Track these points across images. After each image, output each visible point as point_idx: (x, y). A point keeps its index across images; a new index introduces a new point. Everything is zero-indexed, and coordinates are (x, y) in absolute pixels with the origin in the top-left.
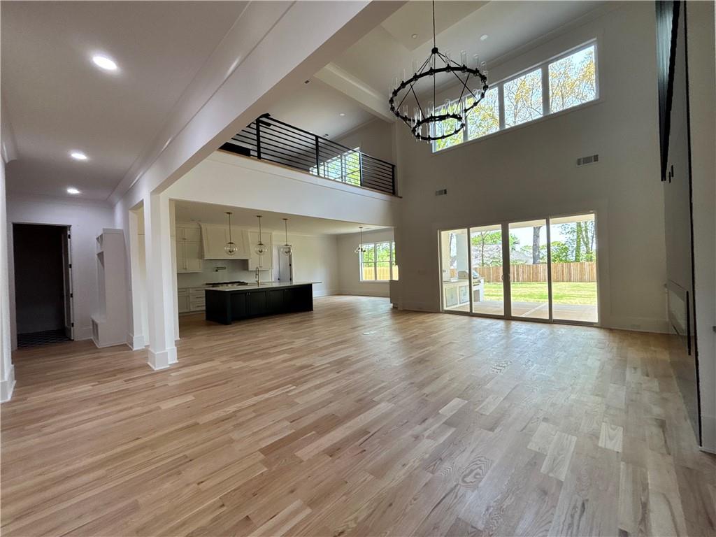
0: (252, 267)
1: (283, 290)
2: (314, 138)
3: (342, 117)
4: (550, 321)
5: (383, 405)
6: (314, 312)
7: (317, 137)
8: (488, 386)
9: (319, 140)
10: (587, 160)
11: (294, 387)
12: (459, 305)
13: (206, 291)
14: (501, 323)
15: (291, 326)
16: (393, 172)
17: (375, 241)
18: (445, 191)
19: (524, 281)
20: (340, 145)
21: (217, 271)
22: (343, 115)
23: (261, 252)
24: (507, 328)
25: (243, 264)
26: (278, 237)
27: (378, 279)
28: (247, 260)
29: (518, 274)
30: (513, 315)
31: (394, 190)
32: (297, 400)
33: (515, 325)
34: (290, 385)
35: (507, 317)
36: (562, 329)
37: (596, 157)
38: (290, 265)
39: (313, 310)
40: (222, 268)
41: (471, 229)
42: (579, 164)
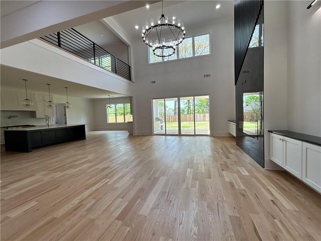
0: (38, 115)
1: (67, 129)
2: (92, 44)
3: (102, 37)
4: (195, 135)
5: (161, 178)
7: (94, 44)
8: (195, 161)
10: (207, 76)
11: (108, 180)
12: (157, 132)
13: (4, 131)
14: (177, 138)
15: (78, 148)
16: (130, 69)
17: (116, 103)
18: (155, 82)
19: (172, 122)
20: (106, 51)
21: (9, 118)
22: (102, 35)
23: (50, 106)
24: (180, 139)
25: (33, 114)
26: (58, 98)
27: (117, 122)
28: (35, 112)
30: (182, 134)
31: (130, 78)
32: (116, 186)
33: (183, 138)
34: (105, 179)
35: (180, 135)
37: (210, 75)
38: (65, 115)
39: (86, 139)
40: (14, 117)
41: (166, 99)
42: (205, 77)
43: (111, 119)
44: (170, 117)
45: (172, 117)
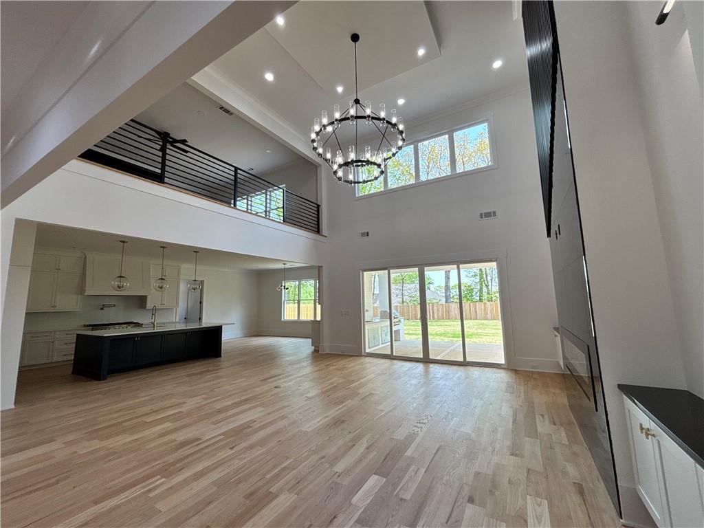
0: (149, 305)
1: (187, 333)
2: (233, 169)
3: (268, 153)
4: (465, 364)
5: (282, 497)
6: (222, 358)
7: (236, 169)
9: (239, 171)
10: (488, 215)
11: (164, 479)
12: (381, 346)
13: (78, 336)
14: (420, 366)
16: (318, 211)
17: (299, 278)
18: (368, 233)
20: (265, 181)
21: (102, 309)
22: (268, 151)
23: (161, 288)
24: (427, 372)
25: (141, 302)
26: (188, 271)
27: (301, 318)
28: (146, 297)
29: (433, 312)
30: (431, 357)
31: (318, 228)
33: (435, 368)
34: (159, 477)
35: (426, 360)
36: (476, 372)
37: (494, 212)
38: (201, 303)
39: (221, 356)
40: (110, 306)
41: (391, 271)
42: (482, 217)
43: (289, 313)
44: (435, 309)
45: (440, 308)
